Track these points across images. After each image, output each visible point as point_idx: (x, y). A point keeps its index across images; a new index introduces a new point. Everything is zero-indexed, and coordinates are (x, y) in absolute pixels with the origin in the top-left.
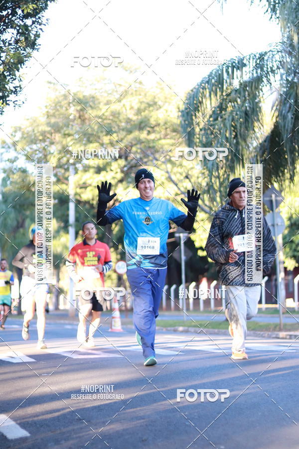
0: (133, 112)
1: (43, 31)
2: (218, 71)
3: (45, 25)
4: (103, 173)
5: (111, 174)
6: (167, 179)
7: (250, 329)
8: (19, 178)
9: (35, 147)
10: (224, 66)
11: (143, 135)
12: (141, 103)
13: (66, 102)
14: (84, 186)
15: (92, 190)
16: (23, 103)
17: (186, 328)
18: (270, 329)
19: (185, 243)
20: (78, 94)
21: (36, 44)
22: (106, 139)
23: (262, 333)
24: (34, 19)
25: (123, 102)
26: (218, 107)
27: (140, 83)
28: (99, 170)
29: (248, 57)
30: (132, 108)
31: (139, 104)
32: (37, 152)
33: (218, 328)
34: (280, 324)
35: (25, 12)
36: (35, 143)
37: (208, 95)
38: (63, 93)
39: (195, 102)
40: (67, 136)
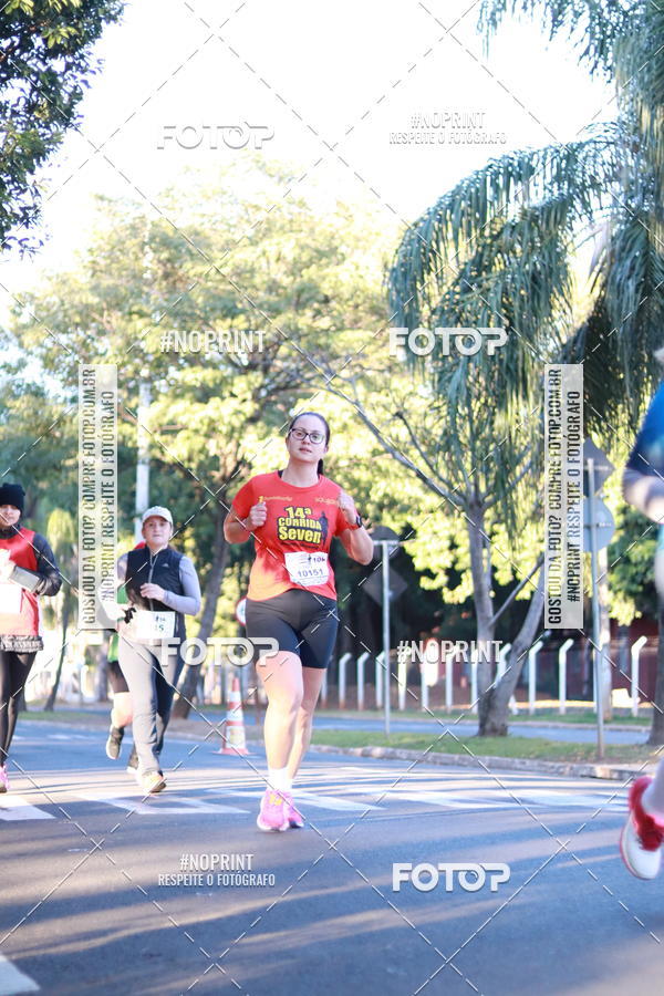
0: (284, 268)
1: (88, 87)
2: (474, 182)
3: (94, 72)
4: (215, 401)
5: (232, 404)
6: (354, 418)
7: (532, 756)
8: (28, 408)
9: (63, 339)
10: (488, 173)
11: (304, 320)
12: (303, 248)
13: (135, 241)
14: (171, 430)
15: (188, 438)
16: (42, 243)
17: (390, 750)
18: (575, 755)
19: (391, 562)
20: (163, 225)
21: (73, 114)
22: (222, 327)
23: (557, 765)
24: (70, 60)
25: (265, 244)
26: (473, 262)
27: (302, 204)
28: (205, 394)
29: (541, 154)
30: (281, 259)
31: (297, 251)
32: (69, 351)
33: (461, 753)
34: (599, 747)
35: (51, 43)
36: (65, 331)
37: (450, 235)
38: (129, 221)
39: (422, 250)
40: (135, 317)
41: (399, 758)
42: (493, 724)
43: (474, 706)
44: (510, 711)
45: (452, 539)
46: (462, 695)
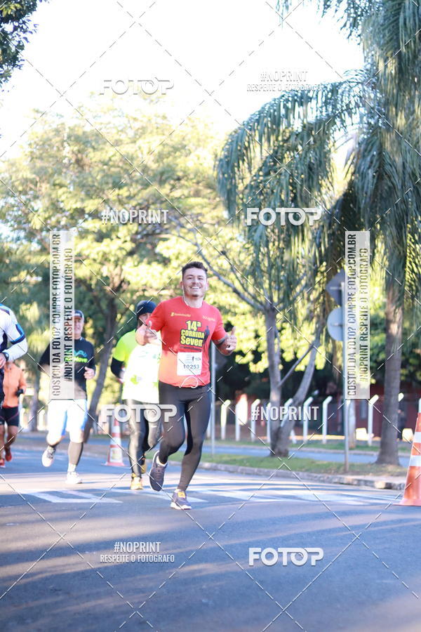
0: (152, 158)
1: (28, 42)
2: (272, 106)
3: (31, 33)
4: (106, 241)
5: (118, 243)
6: (195, 254)
7: (303, 470)
9: (11, 200)
10: (282, 100)
11: (165, 190)
12: (164, 145)
13: (58, 139)
14: (79, 259)
15: (90, 264)
18: (331, 470)
20: (76, 129)
21: (17, 59)
22: (112, 195)
23: (319, 475)
24: (16, 24)
25: (140, 142)
26: (271, 156)
27: (164, 118)
28: (100, 237)
29: (316, 89)
30: (150, 152)
31: (161, 147)
32: (15, 209)
33: (259, 467)
34: (345, 465)
35: (5, 14)
36: (13, 196)
37: (257, 138)
38: (54, 126)
39: (239, 148)
40: (57, 187)
41: (219, 470)
42: (279, 450)
43: (268, 438)
44: (291, 441)
45: (256, 331)
46: (261, 430)
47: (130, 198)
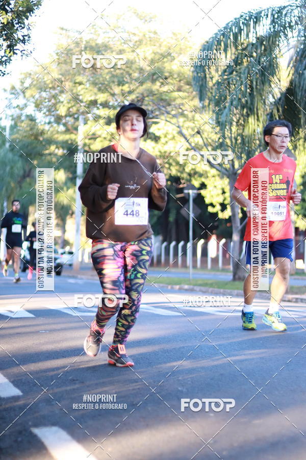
0: (147, 63)
2: (234, 23)
4: (113, 125)
6: (178, 133)
8: (27, 127)
9: (44, 94)
10: (241, 19)
11: (156, 87)
12: (155, 53)
13: (77, 49)
14: (93, 137)
15: (101, 141)
16: (31, 52)
19: (194, 200)
20: (91, 42)
22: (117, 90)
25: (138, 51)
26: (234, 61)
27: (155, 33)
28: (109, 121)
29: (266, 11)
30: (145, 59)
31: (153, 55)
32: (47, 100)
36: (45, 91)
38: (75, 40)
40: (77, 85)
41: (196, 291)
42: (239, 275)
43: (231, 267)
45: (223, 189)
46: (226, 261)
47: (130, 92)
